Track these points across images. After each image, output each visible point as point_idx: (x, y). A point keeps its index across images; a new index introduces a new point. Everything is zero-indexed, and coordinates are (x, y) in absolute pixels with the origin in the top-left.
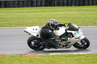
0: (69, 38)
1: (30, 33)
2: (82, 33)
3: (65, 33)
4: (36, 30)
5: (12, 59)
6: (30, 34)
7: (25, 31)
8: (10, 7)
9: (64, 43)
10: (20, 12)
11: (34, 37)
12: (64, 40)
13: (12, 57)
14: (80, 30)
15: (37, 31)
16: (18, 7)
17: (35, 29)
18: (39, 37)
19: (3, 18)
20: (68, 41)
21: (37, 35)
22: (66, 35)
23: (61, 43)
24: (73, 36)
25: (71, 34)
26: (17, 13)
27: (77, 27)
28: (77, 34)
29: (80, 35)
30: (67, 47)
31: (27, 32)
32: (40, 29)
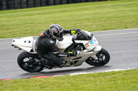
0: (78, 52)
1: (21, 47)
2: (97, 42)
3: (73, 44)
4: (30, 42)
5: (14, 85)
6: (20, 49)
7: (13, 45)
8: (15, 8)
9: (71, 59)
10: (28, 15)
11: (28, 53)
12: (71, 55)
13: (14, 83)
14: (94, 38)
15: (31, 44)
16: (27, 7)
17: (27, 42)
18: (35, 52)
19: (3, 26)
20: (78, 56)
21: (32, 51)
22: (74, 46)
23: (68, 60)
24: (84, 48)
25: (81, 45)
26: (25, 16)
27: (89, 34)
28: (89, 44)
29: (94, 46)
30: (77, 64)
31: (15, 47)
32: (35, 41)
